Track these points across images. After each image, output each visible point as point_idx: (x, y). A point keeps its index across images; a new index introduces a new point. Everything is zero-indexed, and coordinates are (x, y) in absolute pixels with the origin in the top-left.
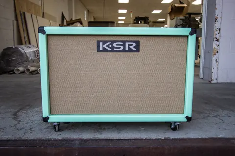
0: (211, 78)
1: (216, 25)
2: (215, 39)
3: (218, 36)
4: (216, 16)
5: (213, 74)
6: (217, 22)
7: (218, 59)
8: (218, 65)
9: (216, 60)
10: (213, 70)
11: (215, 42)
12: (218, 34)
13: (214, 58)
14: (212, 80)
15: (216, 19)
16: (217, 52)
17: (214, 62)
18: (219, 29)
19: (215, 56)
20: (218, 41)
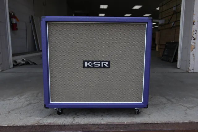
0: (189, 69)
1: (193, 27)
2: (193, 38)
3: (194, 36)
4: (194, 20)
5: (190, 66)
6: (194, 25)
7: (194, 54)
8: (194, 58)
9: (193, 55)
10: (190, 62)
11: (193, 41)
12: (195, 34)
13: (191, 53)
14: (189, 70)
15: (194, 23)
16: (194, 48)
17: (191, 56)
18: (196, 30)
19: (192, 51)
20: (194, 39)
